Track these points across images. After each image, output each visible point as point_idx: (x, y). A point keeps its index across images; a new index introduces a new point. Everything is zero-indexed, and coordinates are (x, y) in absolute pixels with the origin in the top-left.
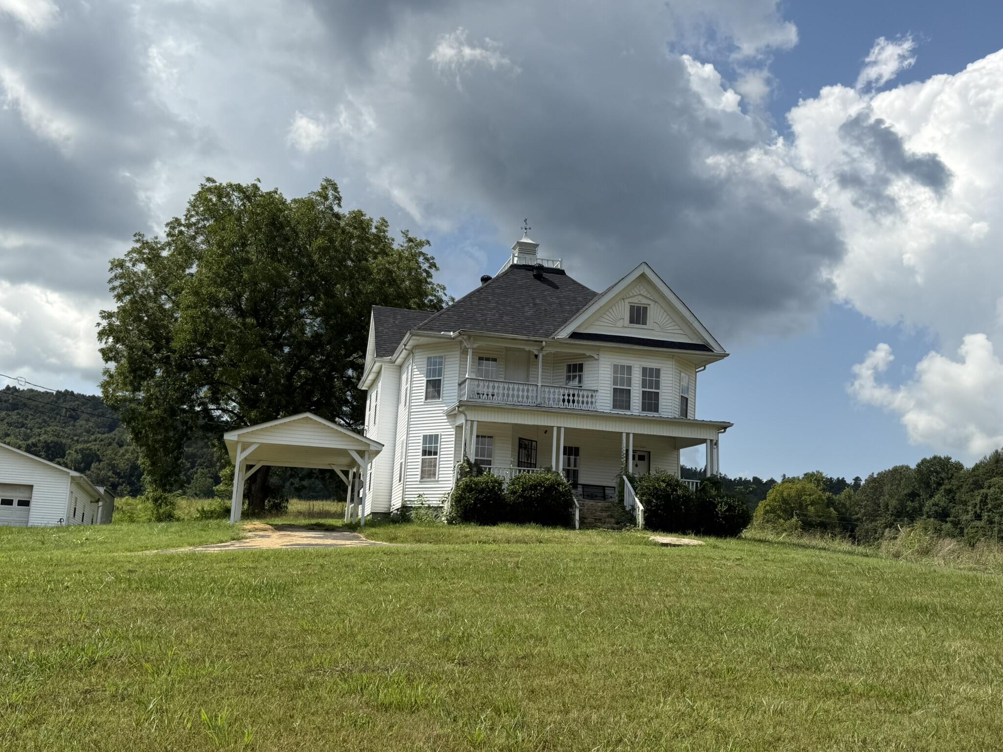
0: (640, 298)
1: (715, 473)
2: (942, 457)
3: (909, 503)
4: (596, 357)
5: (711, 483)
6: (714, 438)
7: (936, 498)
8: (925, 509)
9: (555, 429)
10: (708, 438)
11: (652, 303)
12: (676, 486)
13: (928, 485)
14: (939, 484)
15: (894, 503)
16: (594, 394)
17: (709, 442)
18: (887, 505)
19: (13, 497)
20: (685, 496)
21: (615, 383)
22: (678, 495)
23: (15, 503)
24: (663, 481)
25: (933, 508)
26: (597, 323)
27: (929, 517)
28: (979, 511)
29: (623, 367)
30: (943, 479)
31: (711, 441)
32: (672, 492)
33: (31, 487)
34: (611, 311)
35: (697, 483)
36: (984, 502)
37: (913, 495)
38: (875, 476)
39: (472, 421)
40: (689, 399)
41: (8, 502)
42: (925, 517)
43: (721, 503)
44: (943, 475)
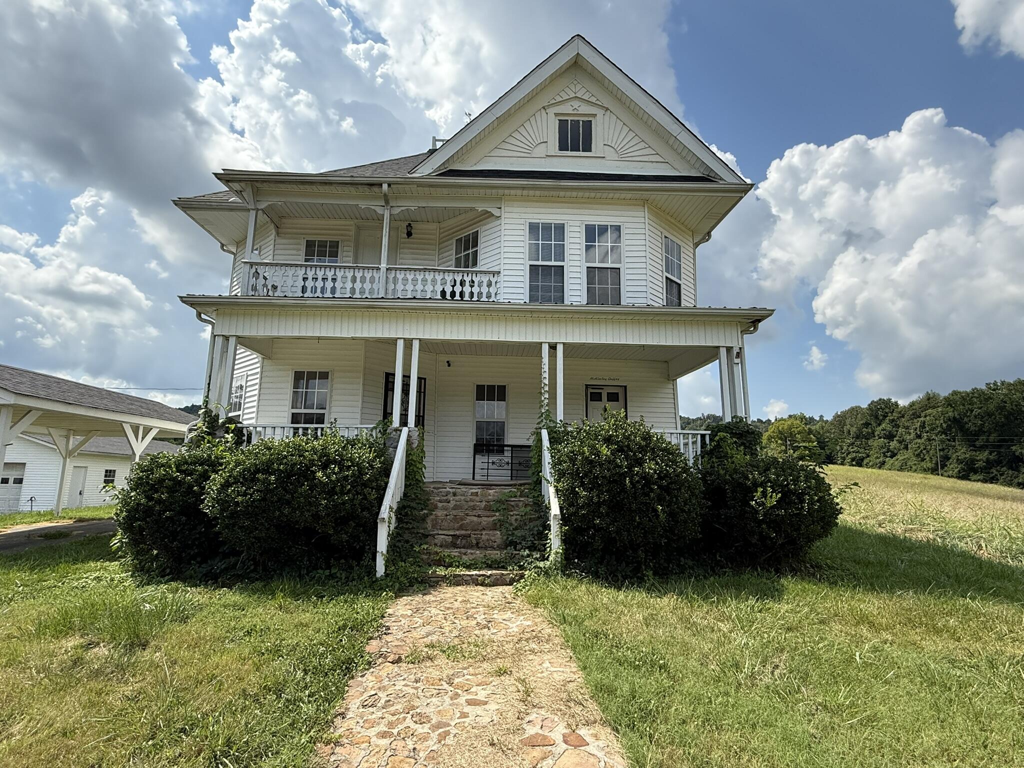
0: (576, 104)
1: (741, 413)
2: (885, 399)
3: (865, 429)
4: (496, 212)
5: (733, 435)
6: (735, 344)
7: (883, 426)
8: (876, 434)
9: (400, 344)
10: (722, 344)
11: (600, 112)
12: (643, 449)
13: (876, 417)
14: (885, 417)
15: (853, 430)
16: (493, 280)
17: (723, 352)
18: (849, 431)
19: (7, 475)
20: (667, 475)
21: (534, 255)
22: (645, 477)
23: (11, 481)
24: (608, 440)
25: (882, 432)
26: (498, 152)
27: (880, 438)
28: (919, 433)
29: (547, 227)
30: (887, 413)
31: (729, 349)
32: (630, 467)
33: (25, 464)
34: (522, 130)
35: (703, 436)
36: (923, 426)
37: (867, 425)
38: (839, 413)
39: (226, 338)
40: (683, 286)
41: (5, 481)
42: (877, 438)
43: (762, 485)
44: (887, 410)
